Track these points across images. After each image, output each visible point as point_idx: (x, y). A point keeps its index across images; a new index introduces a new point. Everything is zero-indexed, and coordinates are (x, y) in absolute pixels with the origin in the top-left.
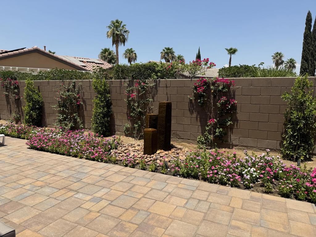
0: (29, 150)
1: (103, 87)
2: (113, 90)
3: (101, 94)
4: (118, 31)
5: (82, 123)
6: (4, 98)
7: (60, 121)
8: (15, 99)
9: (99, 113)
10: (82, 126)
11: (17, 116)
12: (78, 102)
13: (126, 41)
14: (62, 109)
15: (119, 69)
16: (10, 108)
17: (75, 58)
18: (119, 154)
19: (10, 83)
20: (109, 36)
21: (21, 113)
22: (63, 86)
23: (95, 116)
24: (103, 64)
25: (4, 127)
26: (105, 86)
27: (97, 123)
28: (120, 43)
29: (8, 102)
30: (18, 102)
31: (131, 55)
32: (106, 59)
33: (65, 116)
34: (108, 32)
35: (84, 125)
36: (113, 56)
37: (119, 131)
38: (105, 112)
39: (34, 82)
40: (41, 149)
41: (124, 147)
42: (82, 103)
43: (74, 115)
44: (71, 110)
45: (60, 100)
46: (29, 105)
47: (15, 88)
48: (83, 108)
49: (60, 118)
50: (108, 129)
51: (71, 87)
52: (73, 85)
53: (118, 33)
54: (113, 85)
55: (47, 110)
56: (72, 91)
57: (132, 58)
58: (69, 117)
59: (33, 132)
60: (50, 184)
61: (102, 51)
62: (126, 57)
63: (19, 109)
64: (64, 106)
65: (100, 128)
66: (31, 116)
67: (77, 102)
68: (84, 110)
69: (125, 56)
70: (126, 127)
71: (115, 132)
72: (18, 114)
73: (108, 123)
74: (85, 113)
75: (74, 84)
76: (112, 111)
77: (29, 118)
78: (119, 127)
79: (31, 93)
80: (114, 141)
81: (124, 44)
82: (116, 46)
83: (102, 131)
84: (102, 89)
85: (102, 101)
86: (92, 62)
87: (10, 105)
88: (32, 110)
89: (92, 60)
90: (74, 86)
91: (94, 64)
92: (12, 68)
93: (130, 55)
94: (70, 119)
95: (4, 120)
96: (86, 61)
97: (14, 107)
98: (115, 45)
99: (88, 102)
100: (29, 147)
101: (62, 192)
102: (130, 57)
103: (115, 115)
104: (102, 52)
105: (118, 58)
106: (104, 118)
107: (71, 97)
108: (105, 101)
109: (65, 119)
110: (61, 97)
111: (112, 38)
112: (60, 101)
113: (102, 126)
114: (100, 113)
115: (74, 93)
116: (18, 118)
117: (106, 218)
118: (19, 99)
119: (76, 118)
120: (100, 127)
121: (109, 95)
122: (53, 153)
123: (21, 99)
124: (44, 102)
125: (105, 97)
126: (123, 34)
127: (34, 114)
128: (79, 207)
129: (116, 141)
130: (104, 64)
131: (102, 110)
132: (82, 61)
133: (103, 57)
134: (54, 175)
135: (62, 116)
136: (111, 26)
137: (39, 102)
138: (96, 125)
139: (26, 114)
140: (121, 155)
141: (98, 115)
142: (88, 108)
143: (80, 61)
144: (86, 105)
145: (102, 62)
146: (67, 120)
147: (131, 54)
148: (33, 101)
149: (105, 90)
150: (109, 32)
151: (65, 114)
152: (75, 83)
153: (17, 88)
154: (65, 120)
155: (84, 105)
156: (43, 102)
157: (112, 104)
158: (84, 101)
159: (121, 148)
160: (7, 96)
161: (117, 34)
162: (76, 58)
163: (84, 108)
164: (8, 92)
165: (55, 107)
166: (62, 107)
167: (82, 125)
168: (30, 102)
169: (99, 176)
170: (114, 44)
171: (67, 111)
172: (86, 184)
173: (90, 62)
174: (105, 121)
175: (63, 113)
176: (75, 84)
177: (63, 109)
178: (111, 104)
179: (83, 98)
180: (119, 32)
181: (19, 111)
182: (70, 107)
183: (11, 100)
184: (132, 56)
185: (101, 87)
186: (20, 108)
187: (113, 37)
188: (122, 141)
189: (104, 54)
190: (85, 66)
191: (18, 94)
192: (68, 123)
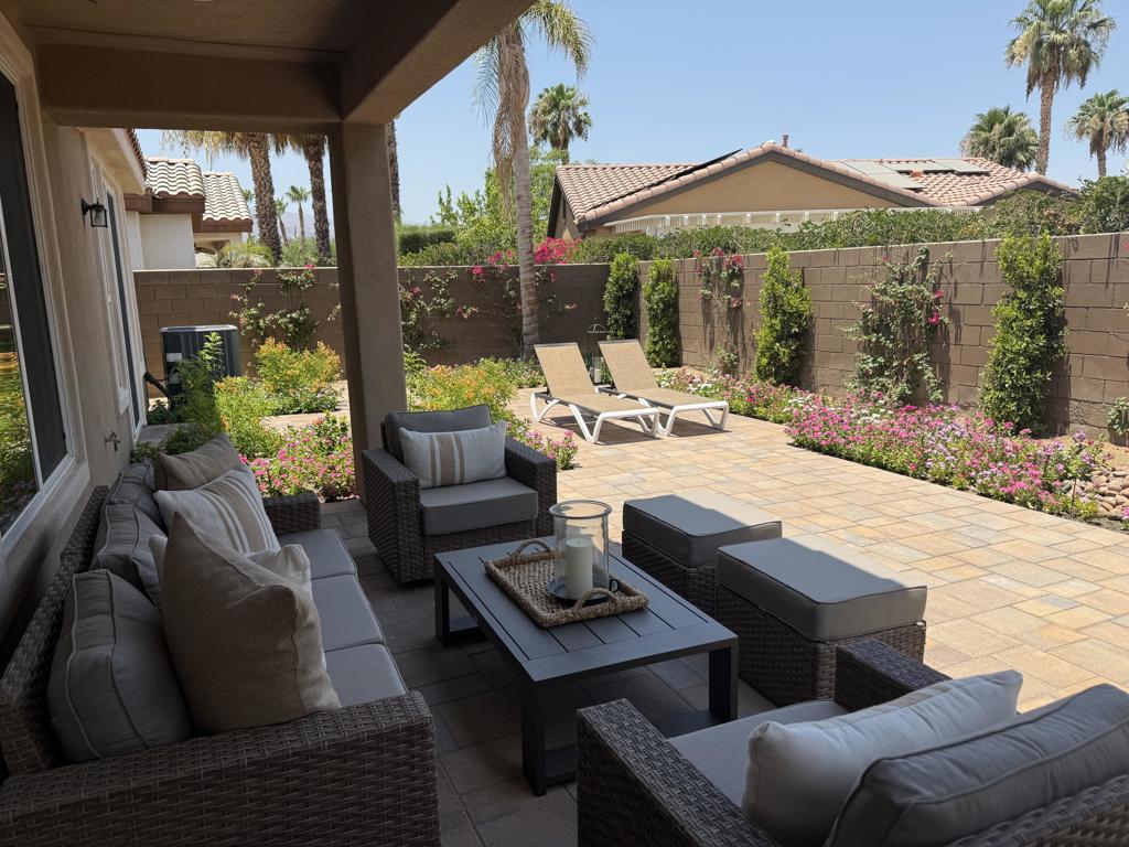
0: (793, 448)
1: (1038, 262)
2: (1078, 273)
3: (1027, 288)
4: (1062, 32)
5: (939, 386)
6: (699, 307)
7: (865, 377)
8: (729, 308)
9: (1015, 353)
10: (938, 394)
11: (729, 356)
12: (932, 317)
13: (1094, 65)
14: (874, 340)
15: (1113, 194)
16: (712, 333)
17: (881, 162)
18: (1101, 497)
19: (719, 264)
20: (1018, 58)
21: (740, 349)
22: (884, 264)
23: (998, 363)
24: (987, 174)
25: (710, 386)
26: (1046, 258)
27: (1002, 388)
28: (1063, 78)
29: (707, 317)
30: (735, 316)
31: (1108, 120)
32: (994, 149)
33: (881, 360)
34: (1014, 42)
35: (945, 393)
36: (1022, 134)
37: (1085, 423)
38: (1038, 350)
39: (791, 255)
40: (831, 449)
41: (1115, 476)
42: (946, 320)
43: (917, 357)
44: (904, 342)
45: (870, 310)
46: (771, 326)
47: (732, 276)
48: (946, 337)
49: (868, 367)
50: (1038, 413)
51: (913, 264)
52: (919, 260)
53: (1059, 38)
54: (1078, 253)
55: (821, 341)
56: (914, 279)
57: (1111, 134)
58: (895, 364)
59: (790, 401)
60: (898, 538)
61: (977, 122)
62: (1081, 132)
63: (736, 336)
64: (882, 328)
65: (1013, 407)
66: (774, 357)
67: (930, 313)
68: (952, 341)
69: (1075, 127)
70: (1119, 411)
71: (1067, 424)
72: (732, 351)
73: (1042, 392)
74: (954, 353)
75: (923, 257)
76: (1062, 348)
77: (768, 364)
78: (1085, 407)
79: (780, 289)
80: (1078, 453)
81: (1084, 79)
82: (1043, 95)
83: (1020, 415)
84: (1033, 271)
85: (1030, 313)
86: (946, 172)
87: (713, 327)
88: (778, 339)
89: (943, 162)
90: (924, 265)
91: (952, 176)
92: (690, 218)
93: (1102, 120)
94: (899, 372)
95: (693, 366)
96: (921, 170)
97: (722, 329)
98: (1037, 91)
99: (967, 316)
100: (792, 441)
101: (945, 562)
102: (1101, 131)
103: (1074, 362)
104: (979, 128)
105: (1045, 144)
106: (1029, 370)
107: (911, 300)
108: (1040, 313)
109: (879, 371)
110: (874, 301)
111: (1027, 63)
112: (872, 313)
113: (1019, 400)
114: (1018, 353)
115: (922, 287)
116: (731, 362)
117: (1110, 650)
118: (739, 308)
119: (920, 367)
120: (1014, 399)
121: (1058, 291)
122: (867, 464)
123: (744, 309)
124: (815, 315)
125: (1044, 297)
126: (1083, 37)
127: (784, 352)
128: (1010, 606)
129: (1084, 453)
130: (992, 174)
131: (1028, 343)
132: (907, 173)
133: (981, 144)
134: (900, 520)
135: (874, 362)
136: (1030, 16)
137: (800, 316)
138: (1000, 394)
139: (762, 352)
140: (1111, 499)
141: (1011, 361)
142: (968, 335)
143: (901, 172)
144: (958, 327)
145: (981, 164)
146: (887, 373)
147: (1109, 116)
148: (784, 313)
149: (1044, 272)
150: (1018, 42)
151: (883, 355)
152: (927, 252)
153: (737, 275)
154: (882, 375)
155: (952, 328)
156: (811, 317)
157: (1066, 323)
158: (954, 314)
159: (1104, 478)
160: (707, 301)
161: (1053, 46)
162: (886, 164)
163: (952, 335)
164: (711, 290)
165: (852, 331)
166: (874, 331)
167: (941, 394)
168: (774, 316)
169: (1048, 546)
170: (1036, 88)
171: (891, 346)
172: (1010, 558)
173: (936, 172)
174: (1032, 382)
175: (876, 350)
176: (927, 258)
177: (878, 338)
178: (1063, 322)
179: (950, 304)
180: (1064, 32)
181: (736, 343)
182: (903, 331)
183: (715, 311)
184: (1112, 123)
185: (1031, 264)
186: (739, 334)
187: (1036, 57)
188: (1109, 455)
189: (984, 135)
190: (917, 190)
191: (737, 293)
192: (888, 382)
